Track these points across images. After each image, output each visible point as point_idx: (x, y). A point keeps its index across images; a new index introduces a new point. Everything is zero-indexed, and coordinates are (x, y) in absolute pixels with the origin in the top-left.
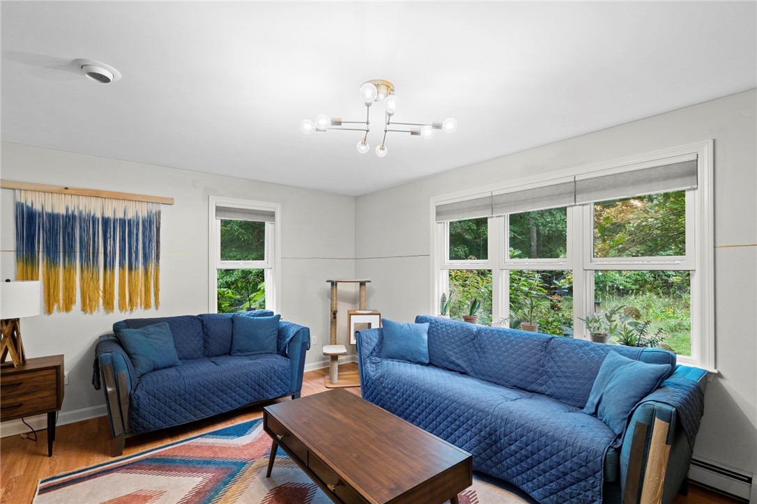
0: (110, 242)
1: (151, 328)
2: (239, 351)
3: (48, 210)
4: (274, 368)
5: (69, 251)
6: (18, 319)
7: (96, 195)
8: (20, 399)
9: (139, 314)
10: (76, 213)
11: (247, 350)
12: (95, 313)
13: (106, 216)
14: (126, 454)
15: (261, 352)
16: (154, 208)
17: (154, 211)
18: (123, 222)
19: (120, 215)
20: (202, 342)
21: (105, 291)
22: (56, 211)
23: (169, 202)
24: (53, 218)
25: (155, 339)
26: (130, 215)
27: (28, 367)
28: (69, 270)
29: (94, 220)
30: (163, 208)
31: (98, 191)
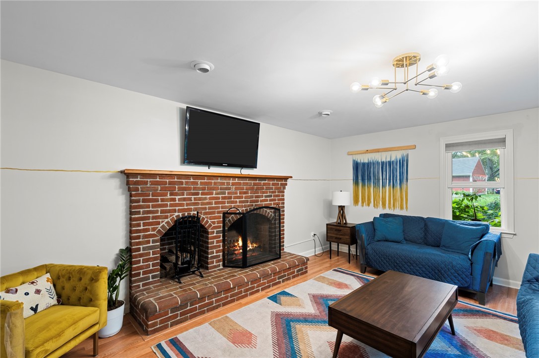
0: (384, 173)
1: (390, 219)
2: (444, 246)
3: (362, 161)
4: (452, 263)
5: (369, 179)
6: (344, 206)
7: (377, 151)
8: (341, 237)
9: (397, 212)
10: (371, 161)
11: (448, 247)
12: (379, 208)
13: (382, 161)
14: (366, 274)
15: (459, 251)
16: (405, 153)
17: (405, 155)
18: (390, 162)
19: (388, 160)
20: (423, 234)
21: (382, 198)
22: (365, 162)
23: (414, 147)
24: (364, 164)
25: (390, 225)
26: (393, 159)
27: (348, 226)
28: (369, 188)
29: (378, 163)
30: (410, 152)
31: (378, 149)
